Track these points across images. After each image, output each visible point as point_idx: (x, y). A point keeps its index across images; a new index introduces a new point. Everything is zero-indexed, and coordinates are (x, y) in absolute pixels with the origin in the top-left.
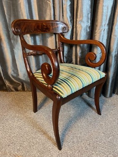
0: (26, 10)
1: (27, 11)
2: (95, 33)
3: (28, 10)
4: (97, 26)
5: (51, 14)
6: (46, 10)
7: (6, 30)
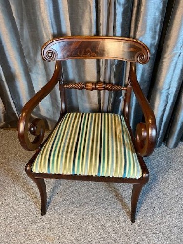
0: (50, 13)
1: (50, 15)
2: (164, 58)
3: (52, 12)
4: (168, 46)
5: (91, 20)
6: (83, 13)
7: (15, 41)
